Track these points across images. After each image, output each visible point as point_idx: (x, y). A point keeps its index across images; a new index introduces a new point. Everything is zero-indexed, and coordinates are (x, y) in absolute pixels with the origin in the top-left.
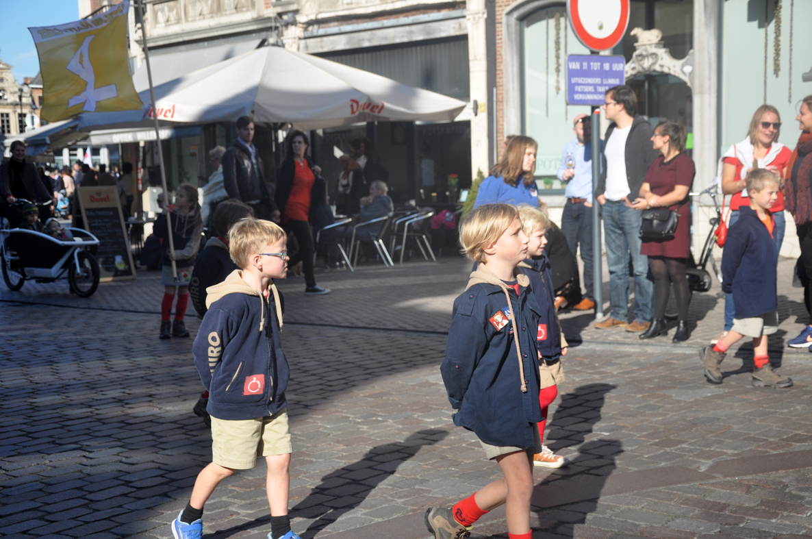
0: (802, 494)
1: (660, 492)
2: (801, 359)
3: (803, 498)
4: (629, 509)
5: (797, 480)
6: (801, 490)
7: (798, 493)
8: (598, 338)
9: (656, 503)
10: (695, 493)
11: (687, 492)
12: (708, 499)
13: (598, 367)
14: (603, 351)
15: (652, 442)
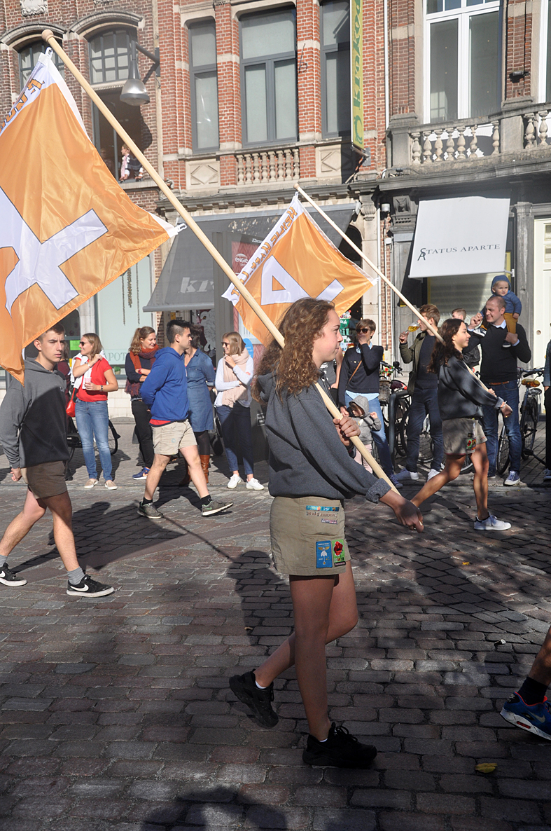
0: (118, 577)
1: (31, 585)
2: (135, 490)
3: (118, 579)
4: (9, 599)
5: (116, 569)
6: (118, 574)
7: (115, 577)
8: (10, 482)
9: (27, 593)
10: (53, 584)
11: (48, 584)
12: (61, 586)
13: (7, 503)
14: (12, 491)
15: (34, 552)
